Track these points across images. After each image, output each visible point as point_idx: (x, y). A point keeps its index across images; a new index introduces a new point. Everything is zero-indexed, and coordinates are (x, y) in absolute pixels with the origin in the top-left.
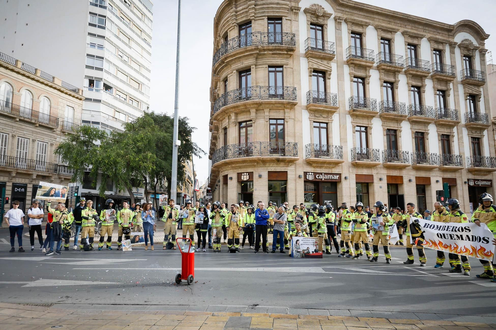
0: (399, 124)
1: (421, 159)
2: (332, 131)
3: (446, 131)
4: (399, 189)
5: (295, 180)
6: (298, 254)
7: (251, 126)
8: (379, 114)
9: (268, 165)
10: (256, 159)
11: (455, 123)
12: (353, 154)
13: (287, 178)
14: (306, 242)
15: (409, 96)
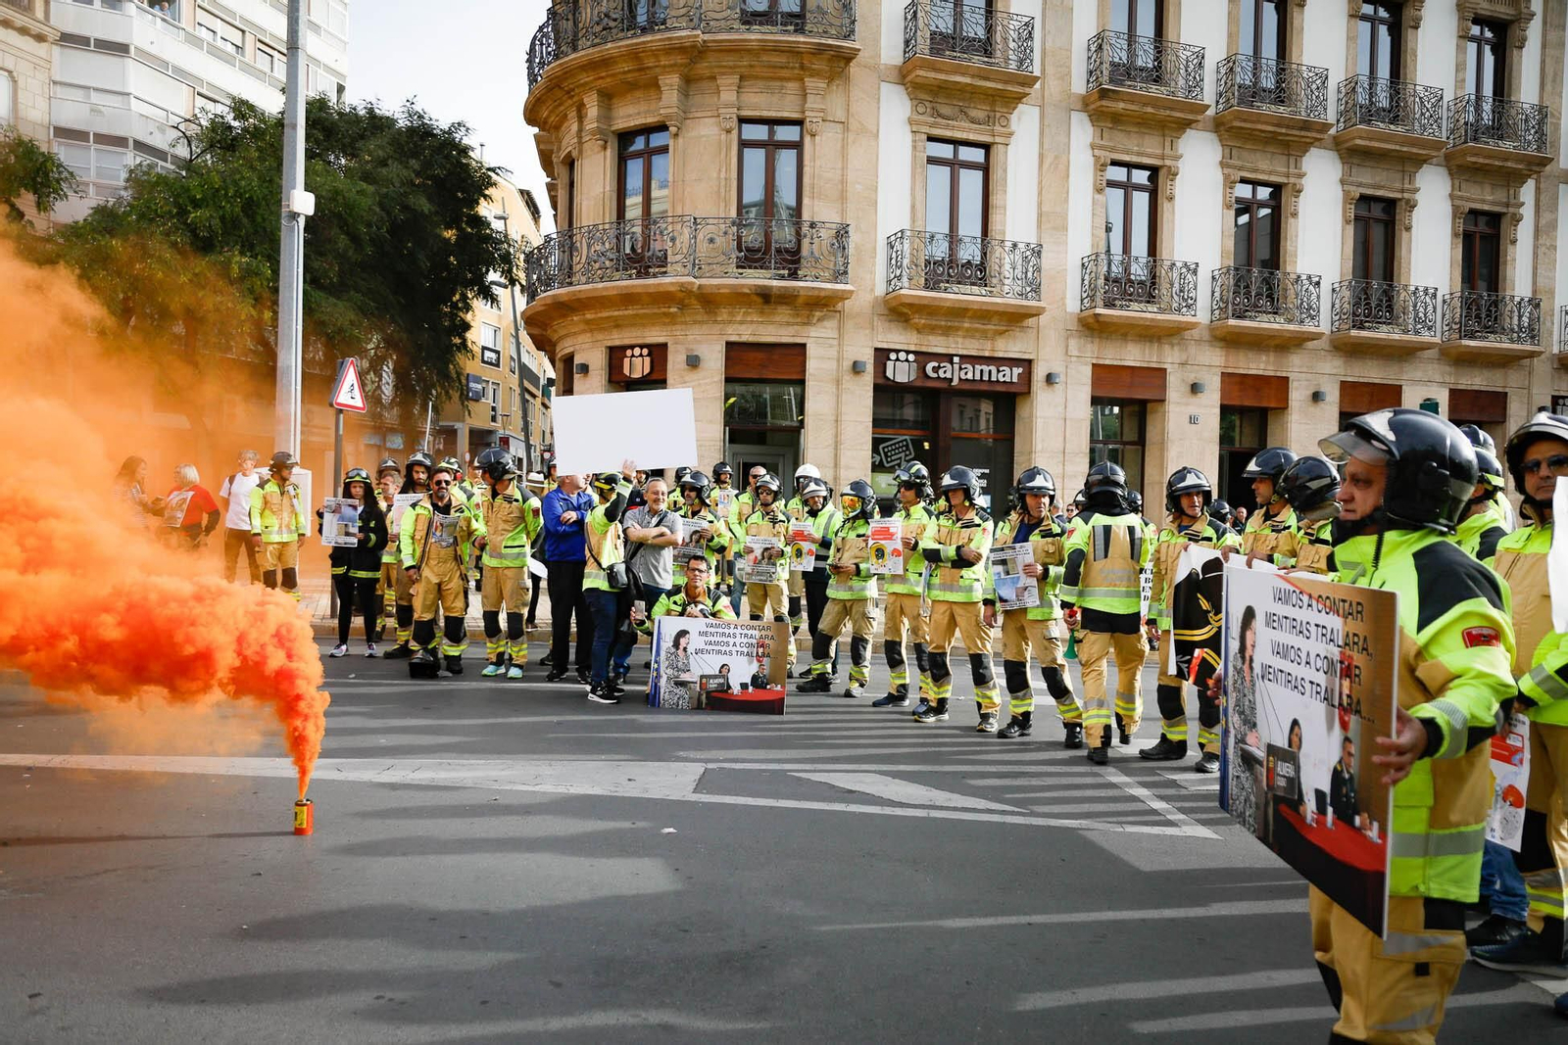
0: (1292, 160)
1: (1370, 309)
2: (1005, 180)
3: (1489, 198)
4: (1273, 428)
5: (838, 382)
6: (681, 691)
7: (664, 150)
8: (1211, 112)
9: (725, 317)
10: (672, 289)
11: (1530, 163)
12: (1086, 282)
13: (805, 371)
14: (717, 643)
15: (1351, 38)
